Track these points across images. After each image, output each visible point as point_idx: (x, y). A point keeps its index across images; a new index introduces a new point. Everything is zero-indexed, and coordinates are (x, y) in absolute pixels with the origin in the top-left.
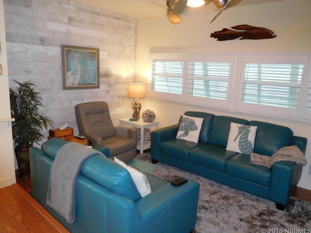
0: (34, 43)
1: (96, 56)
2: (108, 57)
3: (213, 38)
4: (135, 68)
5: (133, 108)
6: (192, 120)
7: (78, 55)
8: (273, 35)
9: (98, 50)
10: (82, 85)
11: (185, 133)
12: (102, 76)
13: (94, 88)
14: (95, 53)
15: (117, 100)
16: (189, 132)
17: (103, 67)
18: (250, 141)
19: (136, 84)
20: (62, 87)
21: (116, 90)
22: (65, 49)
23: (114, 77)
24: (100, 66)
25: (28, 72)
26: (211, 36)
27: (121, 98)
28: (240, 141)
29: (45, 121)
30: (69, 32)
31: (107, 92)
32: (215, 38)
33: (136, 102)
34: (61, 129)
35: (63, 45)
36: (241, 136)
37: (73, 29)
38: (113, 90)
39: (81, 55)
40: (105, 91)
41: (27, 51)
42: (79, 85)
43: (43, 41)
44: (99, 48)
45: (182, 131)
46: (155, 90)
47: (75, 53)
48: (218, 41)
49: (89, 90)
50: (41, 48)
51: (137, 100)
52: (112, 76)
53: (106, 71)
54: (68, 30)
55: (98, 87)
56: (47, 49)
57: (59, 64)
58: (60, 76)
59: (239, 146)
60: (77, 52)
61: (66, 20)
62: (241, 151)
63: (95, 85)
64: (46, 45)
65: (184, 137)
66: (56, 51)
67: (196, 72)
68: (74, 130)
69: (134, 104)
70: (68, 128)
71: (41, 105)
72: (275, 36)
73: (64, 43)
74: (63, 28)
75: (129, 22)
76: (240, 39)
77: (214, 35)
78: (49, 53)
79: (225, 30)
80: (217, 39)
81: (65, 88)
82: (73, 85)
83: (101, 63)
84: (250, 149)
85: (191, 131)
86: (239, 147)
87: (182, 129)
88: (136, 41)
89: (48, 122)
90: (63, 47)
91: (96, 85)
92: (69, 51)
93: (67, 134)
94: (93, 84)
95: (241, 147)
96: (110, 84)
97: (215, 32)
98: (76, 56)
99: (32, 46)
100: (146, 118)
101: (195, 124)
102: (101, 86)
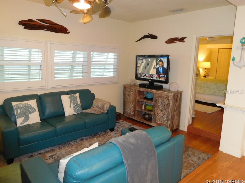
3: (21, 26)
6: (27, 104)
8: (68, 32)
11: (25, 118)
16: (29, 116)
18: (79, 103)
26: (19, 24)
28: (74, 106)
32: (23, 26)
36: (73, 103)
45: (21, 117)
48: (25, 29)
62: (76, 112)
65: (26, 122)
72: (69, 33)
79: (30, 20)
85: (30, 114)
86: (74, 111)
87: (19, 116)
95: (75, 110)
101: (32, 107)
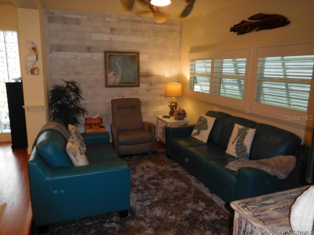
0: (82, 51)
1: (136, 59)
2: (149, 59)
4: (180, 69)
5: (169, 106)
6: (206, 120)
7: (119, 58)
8: (287, 21)
9: (138, 54)
10: (123, 83)
11: (198, 131)
12: (143, 76)
13: (135, 86)
14: (136, 56)
15: (158, 98)
17: (144, 68)
18: (245, 145)
19: (173, 83)
20: (105, 85)
21: (158, 89)
22: (107, 54)
23: (155, 77)
24: (140, 67)
25: (77, 73)
26: (231, 31)
27: (163, 96)
28: (237, 144)
29: (83, 111)
30: (111, 40)
31: (148, 90)
33: (172, 101)
34: (93, 118)
35: (106, 51)
36: (238, 139)
37: (114, 37)
38: (155, 89)
39: (122, 59)
40: (146, 90)
41: (76, 57)
42: (120, 83)
43: (89, 49)
44: (139, 51)
46: (195, 90)
47: (117, 57)
49: (129, 88)
50: (88, 55)
51: (173, 98)
52: (154, 76)
53: (146, 72)
54: (110, 38)
55: (138, 86)
56: (92, 55)
57: (102, 67)
58: (103, 77)
59: (236, 149)
60: (118, 56)
61: (109, 30)
62: (237, 155)
63: (135, 84)
64: (92, 52)
65: (197, 135)
66: (99, 57)
67: (225, 71)
68: (103, 120)
69: (171, 102)
70: (98, 118)
71: (82, 98)
73: (107, 49)
74: (106, 37)
75: (172, 26)
76: (256, 31)
77: (233, 29)
78: (94, 58)
79: (243, 22)
80: (236, 33)
81: (107, 86)
82: (114, 83)
83: (141, 64)
84: (244, 154)
85: (202, 130)
88: (180, 42)
89: (86, 113)
90: (106, 52)
91: (137, 84)
92: (111, 55)
93: (96, 123)
94: (133, 83)
95: (237, 151)
96: (151, 84)
97: (235, 26)
98: (117, 59)
99: (80, 53)
100: (176, 116)
101: (207, 123)
102: (141, 85)
